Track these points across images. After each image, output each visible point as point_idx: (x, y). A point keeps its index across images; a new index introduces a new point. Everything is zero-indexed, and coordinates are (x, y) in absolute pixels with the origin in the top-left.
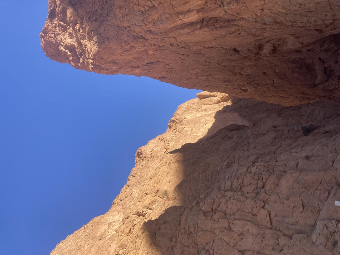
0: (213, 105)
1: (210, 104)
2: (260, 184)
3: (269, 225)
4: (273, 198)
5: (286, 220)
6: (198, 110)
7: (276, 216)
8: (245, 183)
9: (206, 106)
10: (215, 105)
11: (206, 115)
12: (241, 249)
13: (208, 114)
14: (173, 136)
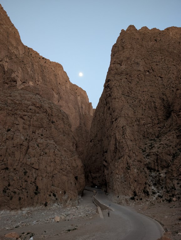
2: (64, 170)
3: (53, 174)
4: (61, 174)
5: (55, 179)
7: (56, 176)
8: (64, 165)
12: (47, 166)
14: (69, 88)
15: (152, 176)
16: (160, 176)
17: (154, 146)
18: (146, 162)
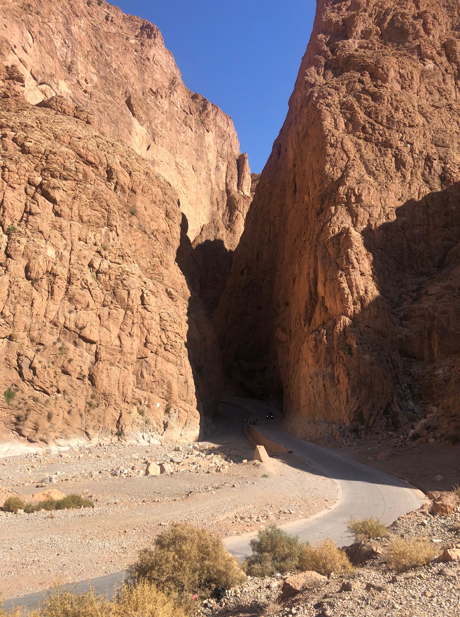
0: (225, 181)
1: (226, 176)
2: (168, 347)
3: (139, 356)
4: (159, 359)
5: (144, 370)
6: (220, 154)
7: (146, 362)
9: (223, 168)
10: (225, 185)
11: (210, 170)
12: (121, 336)
13: (210, 175)
14: (179, 107)
15: (410, 373)
16: (435, 376)
17: (426, 293)
18: (399, 336)
